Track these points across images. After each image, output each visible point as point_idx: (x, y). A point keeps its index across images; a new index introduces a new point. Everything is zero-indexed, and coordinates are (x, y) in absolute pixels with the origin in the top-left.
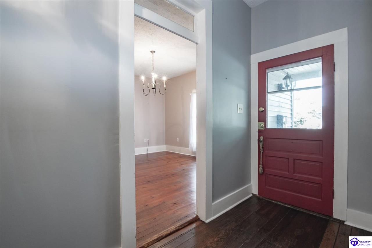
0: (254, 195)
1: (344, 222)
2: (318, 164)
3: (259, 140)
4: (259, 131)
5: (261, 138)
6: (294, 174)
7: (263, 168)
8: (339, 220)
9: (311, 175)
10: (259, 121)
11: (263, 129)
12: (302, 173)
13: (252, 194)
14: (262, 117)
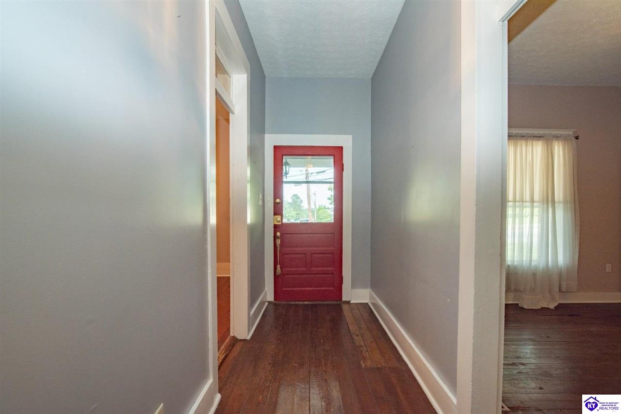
0: (270, 302)
1: (350, 301)
2: (330, 255)
3: (275, 237)
4: (275, 227)
5: (277, 234)
6: (312, 269)
7: (281, 267)
8: (347, 301)
9: (323, 266)
10: (275, 214)
11: (280, 223)
12: (318, 267)
13: (267, 301)
14: (278, 210)
